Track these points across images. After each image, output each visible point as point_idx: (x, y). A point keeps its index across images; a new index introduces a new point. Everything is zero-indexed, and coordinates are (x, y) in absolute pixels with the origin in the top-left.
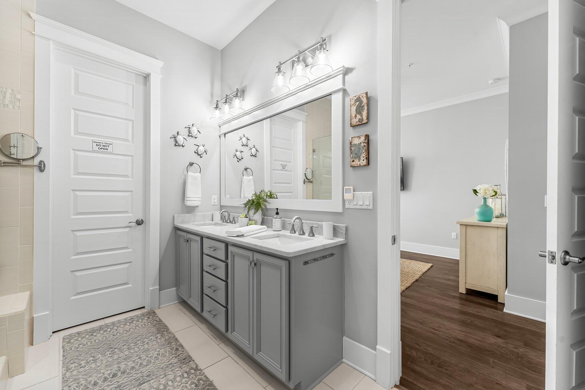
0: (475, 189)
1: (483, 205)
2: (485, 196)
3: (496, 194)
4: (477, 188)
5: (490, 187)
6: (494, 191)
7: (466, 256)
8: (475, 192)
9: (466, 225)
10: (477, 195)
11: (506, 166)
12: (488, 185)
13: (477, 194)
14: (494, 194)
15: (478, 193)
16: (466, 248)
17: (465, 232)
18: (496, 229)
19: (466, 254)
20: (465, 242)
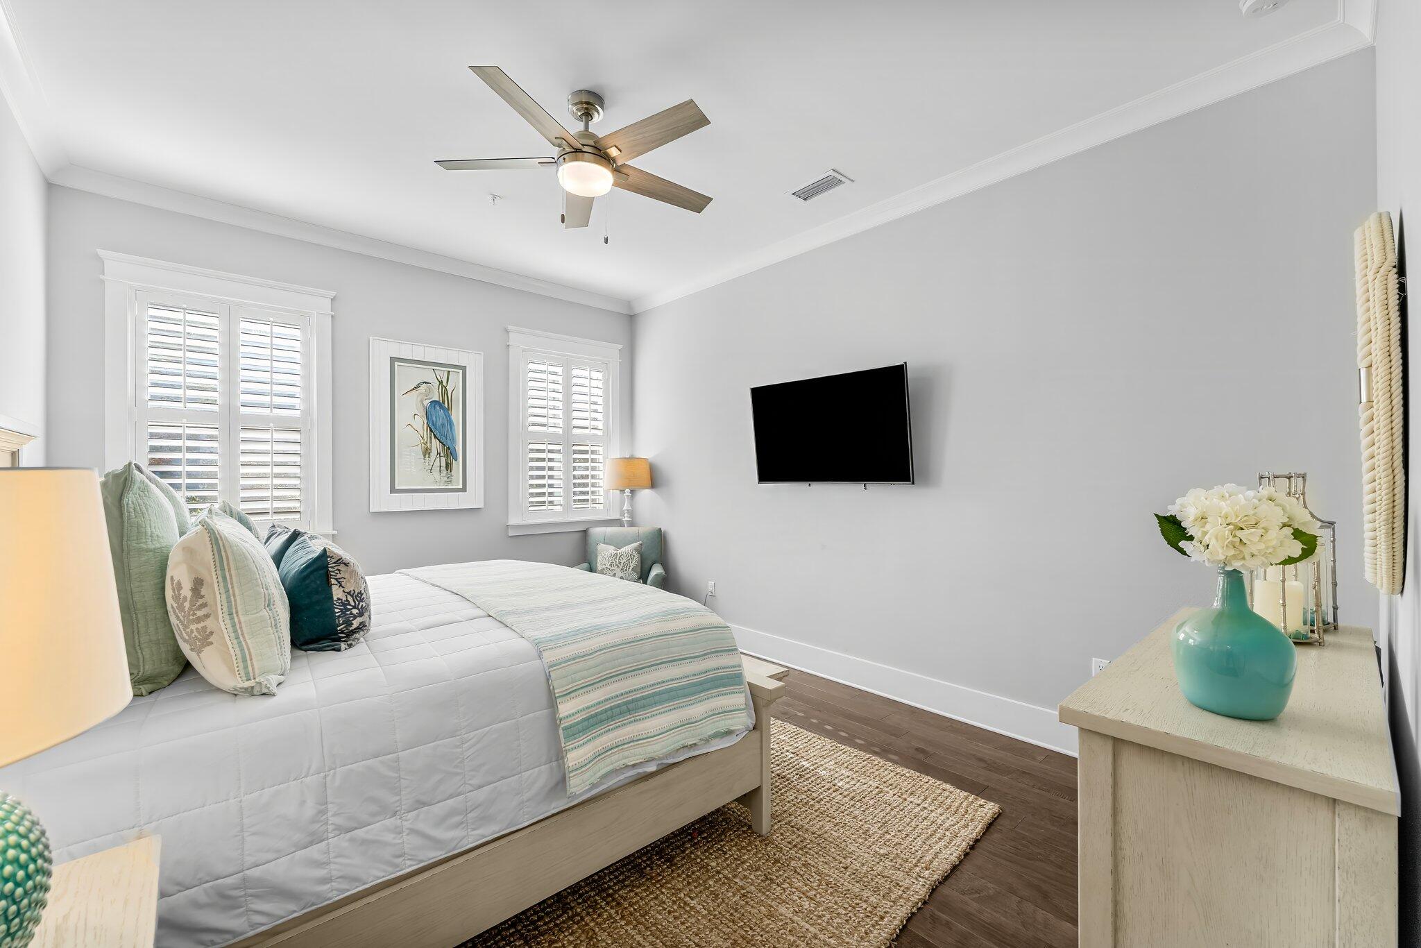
0: (1171, 511)
1: (1221, 615)
2: (1236, 565)
3: (1308, 551)
4: (1188, 509)
5: (1266, 508)
6: (1298, 534)
7: (1116, 930)
8: (1169, 526)
9: (1116, 741)
10: (1184, 553)
11: (1369, 375)
12: (1251, 493)
13: (1182, 544)
14: (1296, 548)
15: (1191, 538)
16: (1115, 871)
17: (1110, 780)
18: (1323, 813)
19: (1116, 915)
20: (1109, 839)
